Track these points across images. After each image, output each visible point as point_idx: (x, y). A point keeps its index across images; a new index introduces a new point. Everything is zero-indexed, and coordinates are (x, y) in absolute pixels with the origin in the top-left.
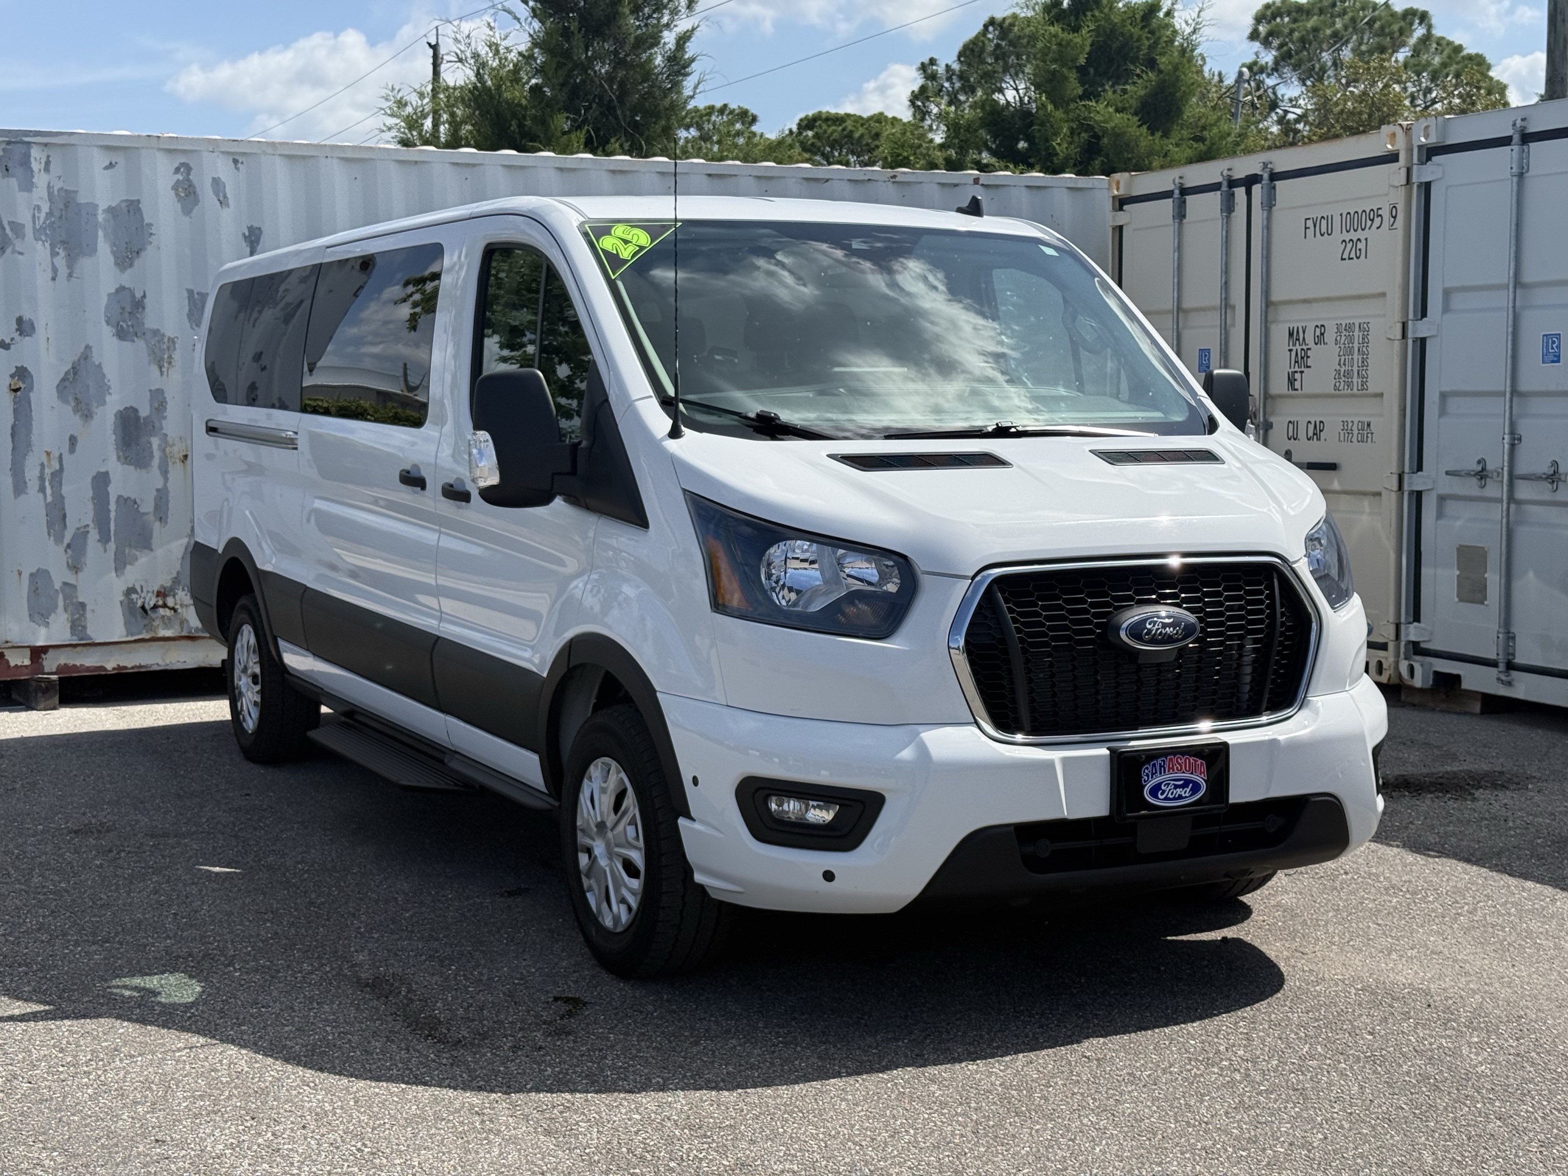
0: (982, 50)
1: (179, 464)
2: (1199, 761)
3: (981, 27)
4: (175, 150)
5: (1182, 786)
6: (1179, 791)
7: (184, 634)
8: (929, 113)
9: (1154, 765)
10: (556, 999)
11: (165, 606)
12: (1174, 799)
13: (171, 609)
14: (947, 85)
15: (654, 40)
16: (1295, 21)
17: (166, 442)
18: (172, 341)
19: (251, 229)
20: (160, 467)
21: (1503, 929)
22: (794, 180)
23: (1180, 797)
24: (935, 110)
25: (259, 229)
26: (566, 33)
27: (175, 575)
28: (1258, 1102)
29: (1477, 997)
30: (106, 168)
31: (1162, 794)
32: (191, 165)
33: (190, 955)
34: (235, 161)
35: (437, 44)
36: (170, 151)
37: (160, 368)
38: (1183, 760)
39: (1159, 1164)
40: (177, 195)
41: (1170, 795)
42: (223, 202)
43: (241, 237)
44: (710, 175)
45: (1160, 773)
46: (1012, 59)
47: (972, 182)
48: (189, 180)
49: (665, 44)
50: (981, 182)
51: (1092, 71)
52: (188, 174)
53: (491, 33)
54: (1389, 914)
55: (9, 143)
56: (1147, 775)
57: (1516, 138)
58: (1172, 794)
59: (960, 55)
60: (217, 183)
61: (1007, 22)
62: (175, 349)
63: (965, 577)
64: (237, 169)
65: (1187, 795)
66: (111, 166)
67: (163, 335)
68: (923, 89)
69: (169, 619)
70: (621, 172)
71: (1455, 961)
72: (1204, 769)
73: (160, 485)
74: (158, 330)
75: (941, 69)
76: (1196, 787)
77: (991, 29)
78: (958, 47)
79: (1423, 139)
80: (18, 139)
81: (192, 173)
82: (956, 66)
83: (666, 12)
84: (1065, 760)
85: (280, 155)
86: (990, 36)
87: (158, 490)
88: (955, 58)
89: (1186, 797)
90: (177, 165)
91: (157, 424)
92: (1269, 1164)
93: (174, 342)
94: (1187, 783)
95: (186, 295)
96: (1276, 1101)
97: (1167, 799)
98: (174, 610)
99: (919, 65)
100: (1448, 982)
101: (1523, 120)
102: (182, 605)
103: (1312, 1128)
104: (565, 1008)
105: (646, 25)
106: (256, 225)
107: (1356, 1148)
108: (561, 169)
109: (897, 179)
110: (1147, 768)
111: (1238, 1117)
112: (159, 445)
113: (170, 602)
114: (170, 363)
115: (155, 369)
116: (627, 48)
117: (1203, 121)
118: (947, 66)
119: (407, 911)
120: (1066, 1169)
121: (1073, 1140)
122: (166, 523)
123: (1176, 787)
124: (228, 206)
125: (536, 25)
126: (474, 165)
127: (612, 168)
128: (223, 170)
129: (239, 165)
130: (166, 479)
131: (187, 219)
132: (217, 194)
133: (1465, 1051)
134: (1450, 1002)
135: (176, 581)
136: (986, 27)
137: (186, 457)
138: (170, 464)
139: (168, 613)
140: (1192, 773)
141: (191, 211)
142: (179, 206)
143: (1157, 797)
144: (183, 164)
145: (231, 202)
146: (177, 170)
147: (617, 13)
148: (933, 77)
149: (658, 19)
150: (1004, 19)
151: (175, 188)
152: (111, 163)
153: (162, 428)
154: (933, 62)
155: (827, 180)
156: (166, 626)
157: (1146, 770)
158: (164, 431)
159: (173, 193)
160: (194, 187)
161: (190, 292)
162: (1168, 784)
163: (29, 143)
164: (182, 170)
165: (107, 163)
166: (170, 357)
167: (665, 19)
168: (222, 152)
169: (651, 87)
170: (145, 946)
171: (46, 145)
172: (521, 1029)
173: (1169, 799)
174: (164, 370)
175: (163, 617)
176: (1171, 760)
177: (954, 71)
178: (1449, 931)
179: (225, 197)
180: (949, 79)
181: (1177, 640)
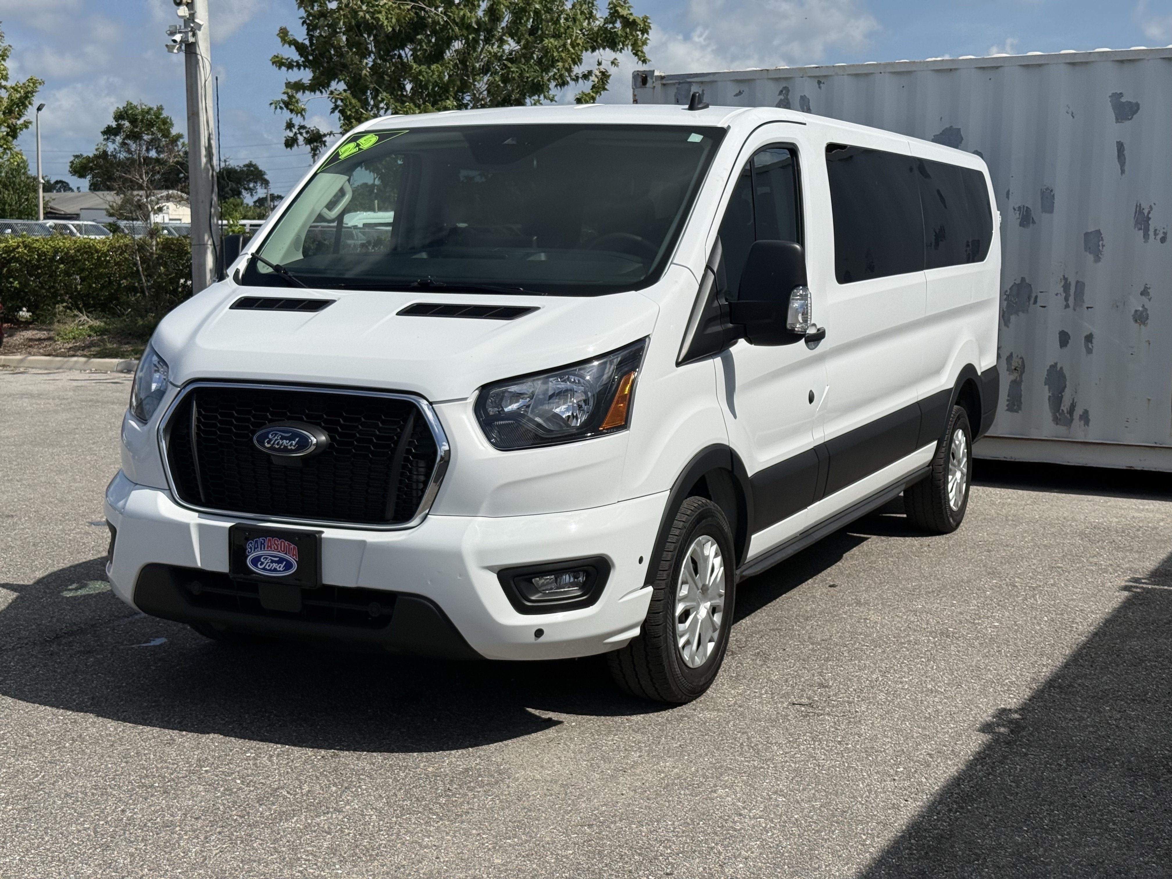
2: (292, 546)
4: (780, 78)
5: (278, 562)
6: (275, 565)
9: (256, 542)
12: (270, 570)
23: (275, 570)
30: (737, 95)
31: (261, 565)
32: (790, 88)
34: (819, 82)
36: (777, 80)
38: (279, 543)
41: (267, 567)
45: (261, 549)
48: (787, 99)
52: (787, 95)
55: (679, 83)
56: (251, 548)
58: (269, 566)
63: (177, 386)
64: (820, 87)
65: (281, 569)
66: (740, 93)
72: (296, 552)
76: (288, 566)
80: (684, 81)
81: (790, 93)
84: (200, 526)
85: (848, 75)
89: (280, 571)
90: (781, 89)
94: (281, 561)
97: (264, 569)
110: (251, 543)
123: (273, 561)
128: (809, 89)
129: (821, 85)
140: (286, 554)
143: (256, 566)
144: (784, 88)
146: (780, 92)
152: (740, 91)
157: (249, 545)
162: (267, 558)
163: (690, 83)
164: (784, 92)
165: (738, 92)
171: (702, 83)
173: (266, 570)
176: (269, 540)
181: (292, 451)
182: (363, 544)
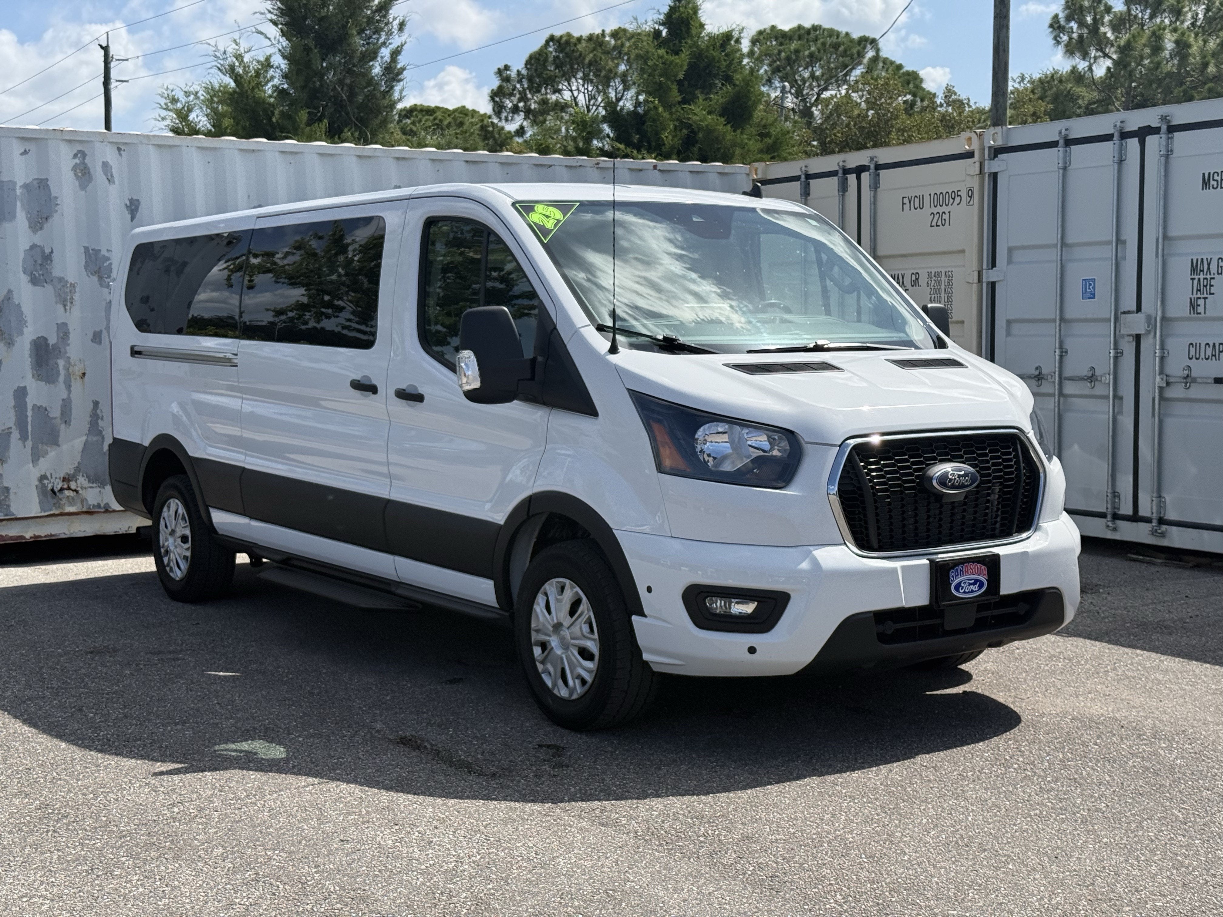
0: (546, 60)
1: (79, 380)
2: (983, 567)
3: (544, 42)
4: (74, 140)
5: (974, 584)
6: (972, 587)
7: (85, 509)
8: (505, 107)
9: (957, 570)
10: (540, 746)
11: (69, 488)
12: (969, 592)
13: (73, 491)
14: (518, 86)
15: (373, 55)
16: (781, 44)
17: (70, 363)
18: (73, 286)
19: (131, 201)
20: (65, 382)
21: (1140, 679)
22: (527, 166)
23: (972, 591)
24: (510, 105)
25: (138, 200)
26: (307, 50)
27: (76, 465)
28: (1052, 787)
29: (1149, 720)
30: (22, 154)
31: (962, 589)
32: (87, 152)
33: (255, 729)
34: (119, 149)
35: (108, 46)
36: (70, 141)
37: (65, 306)
38: (974, 566)
39: (1015, 825)
40: (76, 175)
41: (966, 590)
42: (110, 180)
43: (123, 206)
44: (467, 162)
45: (961, 575)
46: (566, 68)
47: (652, 168)
48: (84, 163)
49: (382, 57)
50: (658, 168)
51: (686, 83)
52: (84, 159)
53: (237, 47)
54: (1061, 673)
56: (953, 577)
57: (1061, 142)
58: (968, 589)
59: (526, 64)
60: (106, 165)
61: (564, 39)
62: (75, 292)
63: (834, 445)
64: (120, 155)
65: (976, 589)
66: (25, 152)
67: (67, 281)
68: (500, 88)
69: (73, 498)
70: (404, 159)
71: (1122, 700)
72: (986, 572)
73: (65, 396)
74: (63, 278)
75: (513, 74)
76: (981, 584)
77: (551, 44)
78: (525, 57)
79: (992, 142)
81: (87, 158)
82: (524, 72)
83: (383, 34)
84: (903, 567)
86: (551, 49)
87: (63, 400)
88: (523, 66)
89: (976, 591)
90: (75, 152)
91: (62, 350)
92: (1082, 821)
93: (74, 287)
94: (976, 581)
95: (83, 250)
96: (1063, 786)
97: (965, 592)
98: (76, 491)
99: (496, 70)
100: (1125, 713)
101: (1066, 130)
102: (82, 488)
103: (1096, 800)
104: (551, 752)
105: (368, 44)
106: (135, 198)
107: (1130, 810)
108: (359, 157)
109: (600, 166)
111: (1046, 796)
112: (64, 366)
113: (73, 485)
114: (72, 303)
115: (60, 307)
116: (355, 61)
117: (764, 121)
118: (518, 71)
119: (387, 695)
120: (958, 830)
121: (951, 814)
122: (70, 425)
123: (970, 584)
124: (114, 182)
125: (284, 42)
126: (296, 153)
127: (398, 156)
128: (110, 155)
129: (122, 152)
130: (70, 392)
131: (83, 192)
132: (106, 174)
133: (1162, 752)
134: (1134, 724)
135: (78, 469)
136: (547, 42)
137: (84, 374)
138: (72, 380)
139: (72, 494)
140: (979, 575)
141: (86, 187)
142: (77, 183)
143: (959, 591)
144: (80, 151)
145: (116, 180)
146: (75, 156)
147: (347, 34)
148: (507, 79)
149: (378, 39)
150: (561, 37)
151: (74, 169)
152: (25, 150)
153: (66, 352)
154: (507, 68)
155: (551, 166)
156: (71, 504)
157: (952, 573)
158: (68, 355)
159: (72, 173)
160: (89, 169)
161: (86, 249)
162: (965, 583)
164: (79, 155)
165: (23, 151)
166: (72, 298)
167: (381, 40)
168: (111, 143)
169: (374, 90)
170: (217, 724)
172: (531, 765)
174: (68, 308)
175: (68, 497)
176: (967, 566)
177: (523, 75)
178: (1107, 682)
179: (112, 176)
180: (520, 82)
181: (967, 486)
182: (1024, 554)
